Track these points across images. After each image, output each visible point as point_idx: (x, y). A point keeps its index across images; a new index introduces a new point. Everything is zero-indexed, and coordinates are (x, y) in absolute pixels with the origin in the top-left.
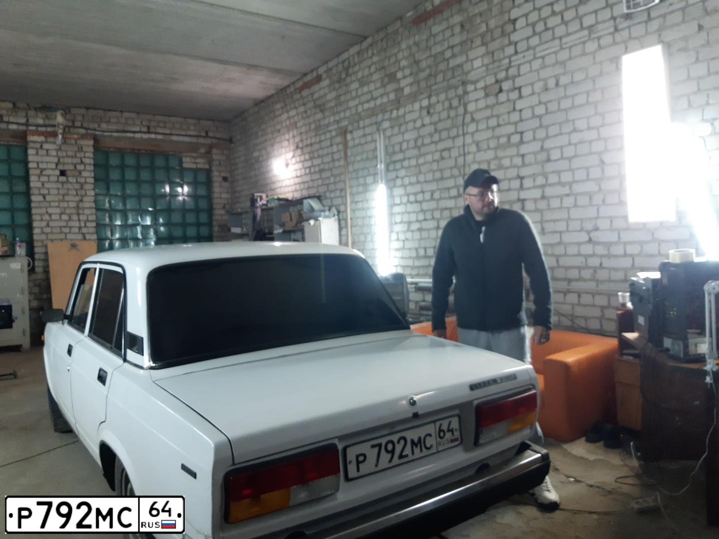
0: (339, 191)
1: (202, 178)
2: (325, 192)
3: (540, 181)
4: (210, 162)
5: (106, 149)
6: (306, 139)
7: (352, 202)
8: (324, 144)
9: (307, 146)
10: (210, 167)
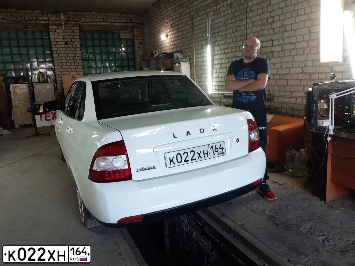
0: (190, 49)
1: (130, 43)
2: (184, 49)
3: (281, 42)
4: (133, 35)
5: (85, 31)
6: (175, 22)
7: (196, 54)
8: (183, 25)
9: (176, 26)
10: (133, 38)
